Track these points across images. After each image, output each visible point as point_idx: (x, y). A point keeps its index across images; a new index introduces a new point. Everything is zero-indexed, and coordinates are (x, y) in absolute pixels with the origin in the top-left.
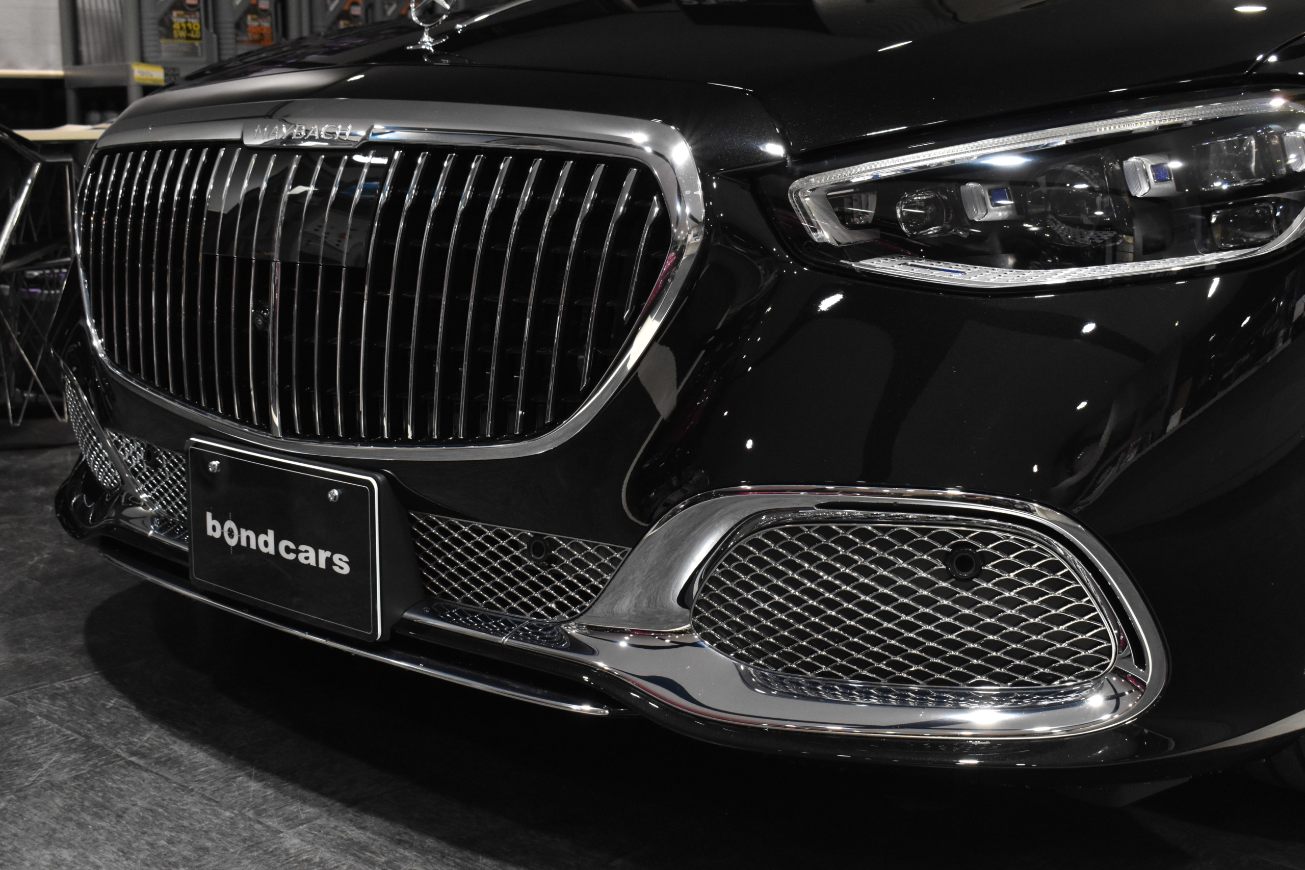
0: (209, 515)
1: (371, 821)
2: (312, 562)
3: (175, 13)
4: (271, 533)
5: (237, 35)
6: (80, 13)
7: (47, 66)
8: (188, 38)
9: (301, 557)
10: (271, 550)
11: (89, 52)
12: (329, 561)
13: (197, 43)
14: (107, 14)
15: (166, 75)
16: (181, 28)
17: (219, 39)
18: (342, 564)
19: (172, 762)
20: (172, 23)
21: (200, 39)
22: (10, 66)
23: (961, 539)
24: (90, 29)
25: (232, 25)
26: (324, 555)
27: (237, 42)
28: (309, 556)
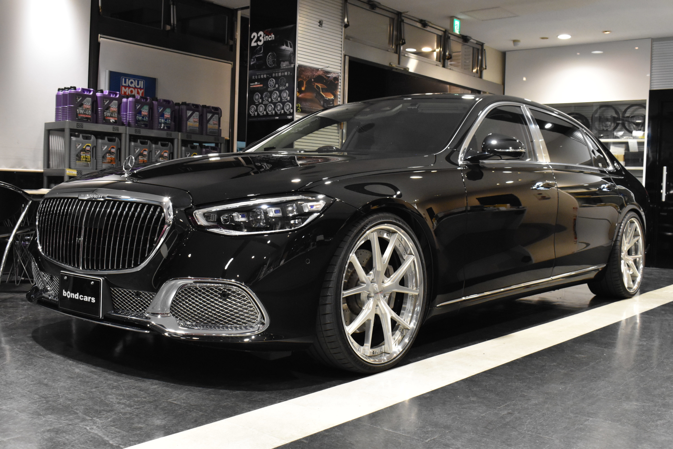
0: (64, 290)
2: (87, 300)
3: (82, 153)
4: (78, 294)
5: (103, 160)
6: (51, 151)
7: (38, 168)
8: (86, 161)
9: (84, 299)
10: (78, 298)
11: (52, 163)
12: (91, 300)
13: (89, 163)
14: (60, 152)
15: (77, 173)
16: (84, 158)
17: (96, 161)
18: (93, 300)
20: (81, 156)
21: (90, 161)
22: (25, 168)
23: (224, 290)
24: (53, 156)
25: (101, 157)
26: (89, 298)
27: (103, 162)
28: (87, 299)
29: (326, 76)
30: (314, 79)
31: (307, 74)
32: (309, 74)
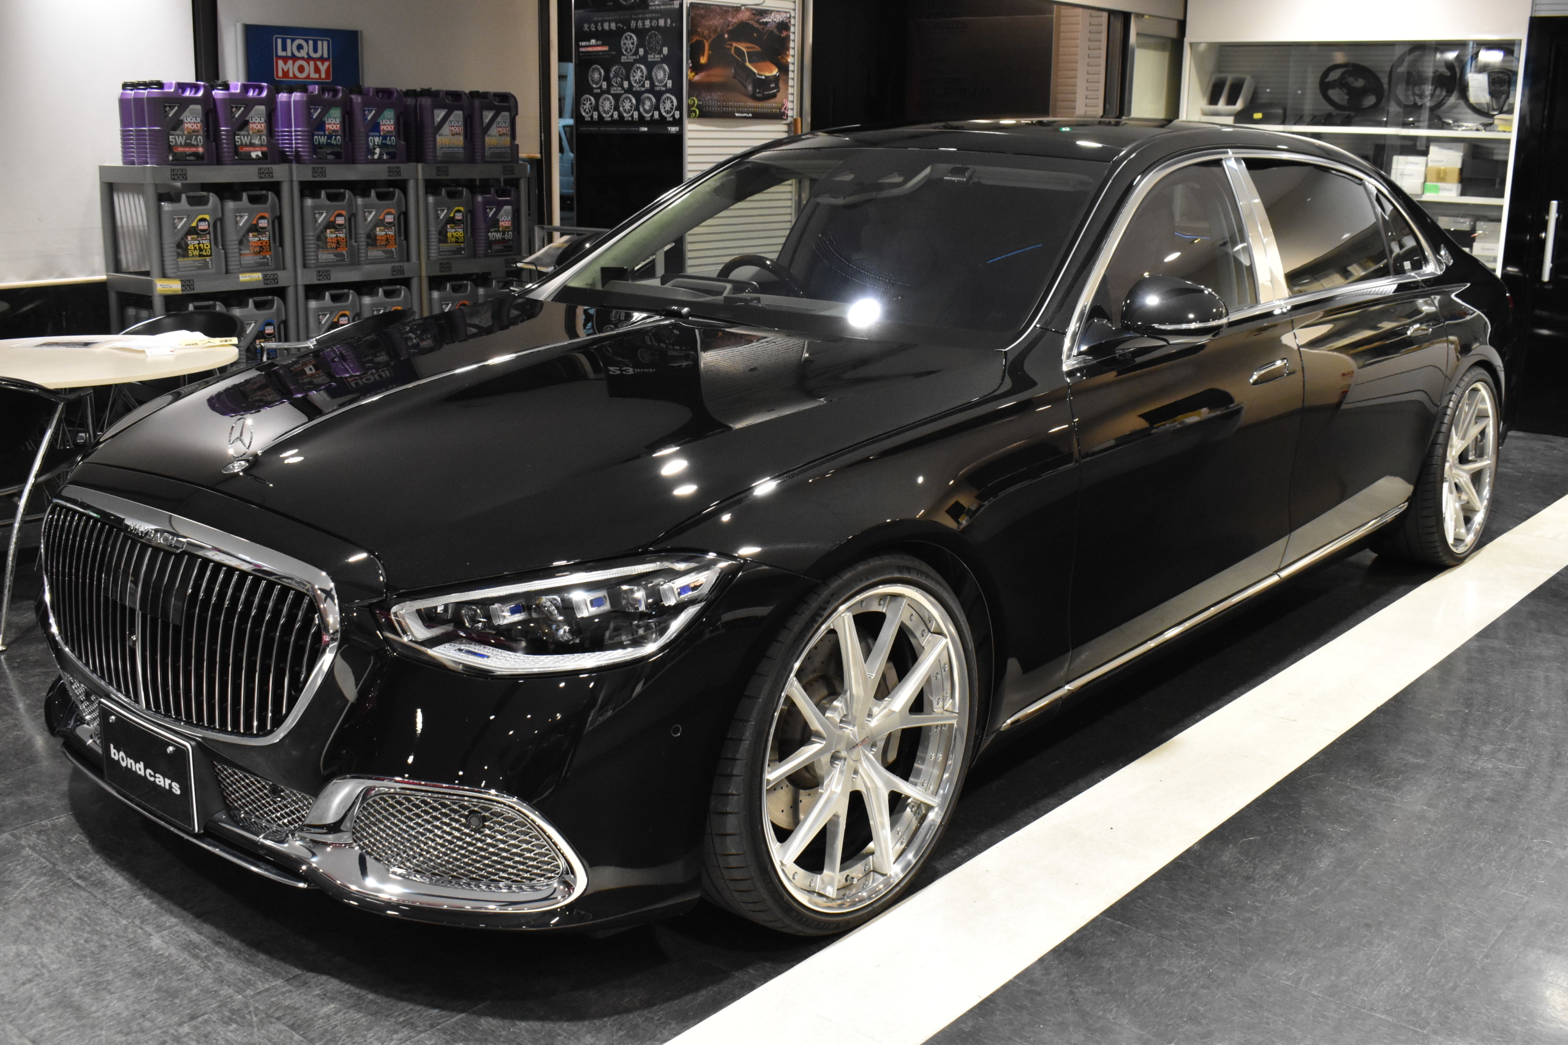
0: (112, 746)
1: (207, 928)
2: (162, 784)
3: (189, 238)
4: (142, 763)
5: (240, 250)
6: (120, 230)
7: (94, 273)
8: (200, 256)
9: (157, 780)
10: (142, 773)
11: (127, 258)
12: (170, 785)
13: (208, 259)
14: (141, 228)
15: (182, 286)
16: (195, 248)
17: (226, 254)
18: (176, 789)
19: (101, 884)
20: (187, 245)
21: (211, 255)
22: (64, 275)
23: (473, 808)
24: (127, 241)
25: (237, 242)
26: (168, 781)
27: (240, 254)
28: (162, 781)
29: (758, 21)
30: (729, 32)
31: (711, 23)
32: (717, 22)
